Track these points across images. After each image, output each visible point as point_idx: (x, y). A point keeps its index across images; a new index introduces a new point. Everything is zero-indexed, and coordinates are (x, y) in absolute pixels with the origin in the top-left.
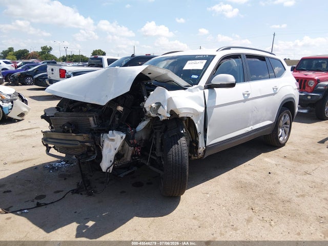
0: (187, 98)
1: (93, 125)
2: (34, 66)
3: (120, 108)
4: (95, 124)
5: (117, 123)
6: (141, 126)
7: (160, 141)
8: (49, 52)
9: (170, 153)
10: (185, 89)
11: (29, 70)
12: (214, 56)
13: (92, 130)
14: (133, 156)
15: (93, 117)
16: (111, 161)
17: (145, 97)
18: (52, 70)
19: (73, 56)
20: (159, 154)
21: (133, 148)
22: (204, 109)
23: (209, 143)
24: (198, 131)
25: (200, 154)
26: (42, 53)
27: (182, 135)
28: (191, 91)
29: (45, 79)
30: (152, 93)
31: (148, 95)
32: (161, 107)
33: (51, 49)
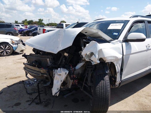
0: (110, 48)
1: (49, 63)
2: (33, 27)
3: (66, 54)
4: (51, 63)
5: (63, 63)
6: (79, 66)
7: (90, 76)
8: (42, 21)
9: (98, 86)
10: (109, 42)
11: (31, 29)
12: (128, 21)
13: (48, 67)
14: (72, 85)
15: (49, 59)
16: (58, 89)
17: (82, 47)
18: (40, 29)
19: (52, 23)
20: (90, 84)
21: (73, 81)
22: (122, 56)
23: (124, 78)
24: (117, 71)
25: (117, 85)
26: (39, 22)
27: (106, 74)
28: (113, 43)
29: (37, 33)
30: (87, 45)
31: (85, 46)
32: (93, 56)
33: (43, 20)
